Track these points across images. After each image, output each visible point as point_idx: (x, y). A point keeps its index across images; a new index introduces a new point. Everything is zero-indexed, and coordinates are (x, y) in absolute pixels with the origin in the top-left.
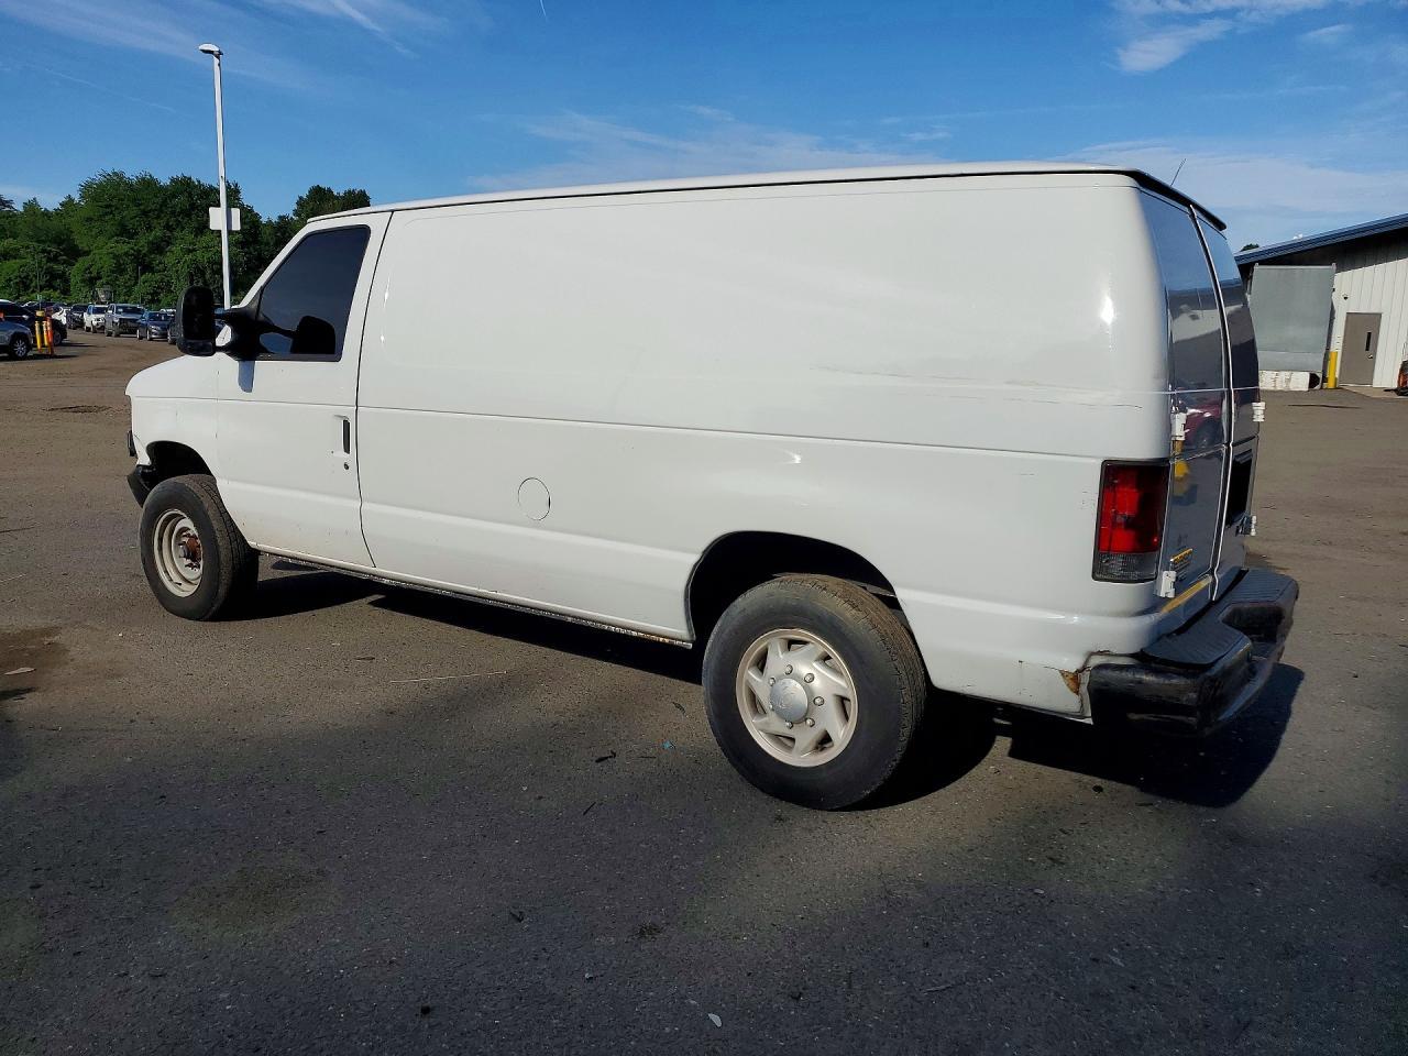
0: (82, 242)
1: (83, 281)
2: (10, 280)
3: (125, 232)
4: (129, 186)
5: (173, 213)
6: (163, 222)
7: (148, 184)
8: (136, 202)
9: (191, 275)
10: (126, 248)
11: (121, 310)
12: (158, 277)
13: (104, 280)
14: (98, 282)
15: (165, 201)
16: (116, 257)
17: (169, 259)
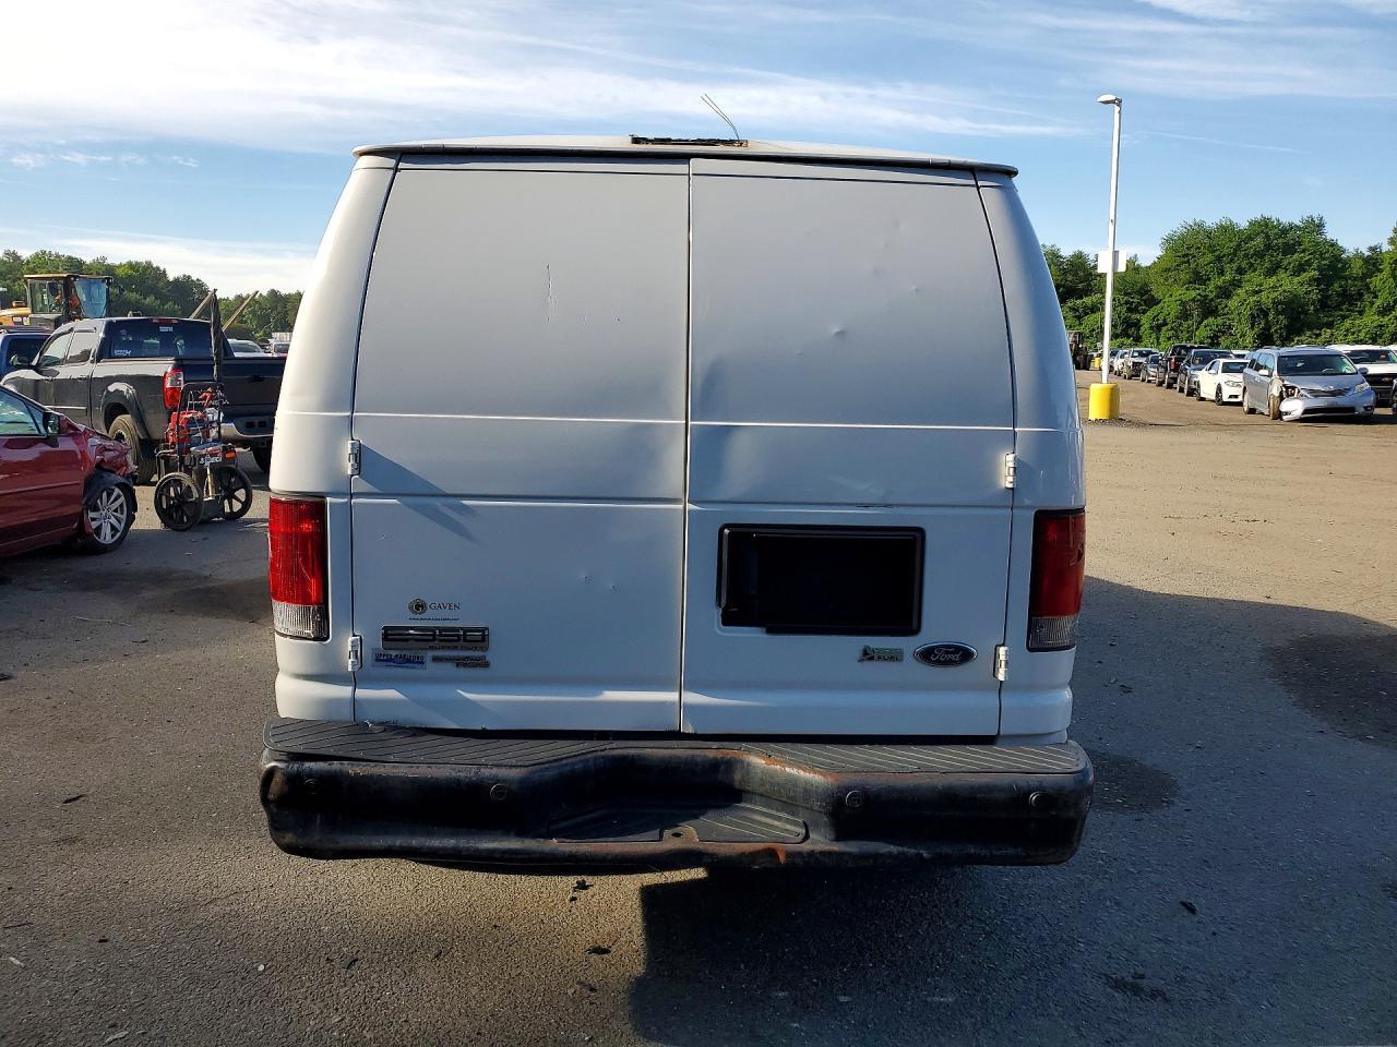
0: (1157, 292)
1: (1151, 328)
2: (1093, 330)
3: (1198, 279)
4: (1209, 235)
5: (1246, 256)
6: (1235, 266)
7: (1226, 230)
8: (1212, 249)
9: (1253, 316)
10: (1193, 294)
11: (1136, 354)
12: (1220, 320)
13: (1169, 327)
14: (1164, 329)
15: (1239, 245)
16: (1183, 303)
17: (1233, 303)
